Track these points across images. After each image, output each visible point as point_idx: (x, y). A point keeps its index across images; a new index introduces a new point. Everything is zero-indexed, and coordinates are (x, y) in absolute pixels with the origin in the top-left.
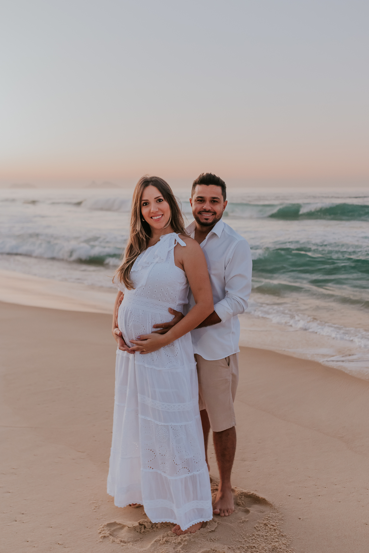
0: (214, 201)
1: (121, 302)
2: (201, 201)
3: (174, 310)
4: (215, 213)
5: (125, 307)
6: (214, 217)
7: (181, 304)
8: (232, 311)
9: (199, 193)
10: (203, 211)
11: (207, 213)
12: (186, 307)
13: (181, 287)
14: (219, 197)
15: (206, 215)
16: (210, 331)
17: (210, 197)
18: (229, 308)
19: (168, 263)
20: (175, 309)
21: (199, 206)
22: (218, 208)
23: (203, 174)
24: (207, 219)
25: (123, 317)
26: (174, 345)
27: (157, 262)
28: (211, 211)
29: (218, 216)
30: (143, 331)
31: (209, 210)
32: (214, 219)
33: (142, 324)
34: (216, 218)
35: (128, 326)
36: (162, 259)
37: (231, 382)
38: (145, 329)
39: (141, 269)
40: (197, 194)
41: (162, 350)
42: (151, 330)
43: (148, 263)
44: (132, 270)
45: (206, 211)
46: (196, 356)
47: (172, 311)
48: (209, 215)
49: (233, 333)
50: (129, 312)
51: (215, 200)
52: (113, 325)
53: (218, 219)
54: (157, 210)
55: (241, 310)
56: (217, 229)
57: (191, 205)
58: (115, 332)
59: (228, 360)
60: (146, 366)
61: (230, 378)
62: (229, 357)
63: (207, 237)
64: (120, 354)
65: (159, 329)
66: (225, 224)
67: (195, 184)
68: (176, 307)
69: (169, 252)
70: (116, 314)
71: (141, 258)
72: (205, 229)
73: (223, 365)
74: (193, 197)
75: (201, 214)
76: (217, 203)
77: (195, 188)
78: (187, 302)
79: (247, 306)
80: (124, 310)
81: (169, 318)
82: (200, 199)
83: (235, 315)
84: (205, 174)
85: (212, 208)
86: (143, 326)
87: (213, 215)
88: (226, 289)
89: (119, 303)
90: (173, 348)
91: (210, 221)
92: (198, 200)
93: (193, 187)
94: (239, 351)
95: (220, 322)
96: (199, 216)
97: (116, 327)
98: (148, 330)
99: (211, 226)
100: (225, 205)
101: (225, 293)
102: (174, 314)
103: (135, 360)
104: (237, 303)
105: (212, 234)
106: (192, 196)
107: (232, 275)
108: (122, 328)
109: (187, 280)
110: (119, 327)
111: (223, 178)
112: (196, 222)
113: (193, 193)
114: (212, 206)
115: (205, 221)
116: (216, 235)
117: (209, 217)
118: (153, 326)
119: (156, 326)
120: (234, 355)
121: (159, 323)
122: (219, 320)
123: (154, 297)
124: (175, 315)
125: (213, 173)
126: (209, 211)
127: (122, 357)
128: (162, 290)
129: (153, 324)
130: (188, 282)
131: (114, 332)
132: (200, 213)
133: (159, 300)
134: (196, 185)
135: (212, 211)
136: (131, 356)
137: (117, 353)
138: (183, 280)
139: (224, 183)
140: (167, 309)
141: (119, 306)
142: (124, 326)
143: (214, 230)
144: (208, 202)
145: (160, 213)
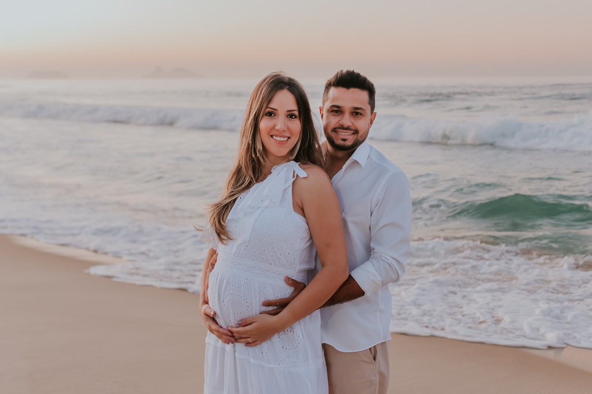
0: (356, 112)
1: (213, 265)
2: (337, 112)
3: (293, 280)
4: (356, 132)
5: (218, 273)
6: (355, 136)
7: (302, 269)
8: (380, 279)
9: (334, 99)
10: (339, 128)
11: (346, 131)
12: (311, 274)
13: (303, 245)
14: (364, 108)
15: (344, 134)
16: (348, 308)
17: (351, 108)
18: (376, 274)
19: (283, 208)
20: (294, 278)
21: (334, 121)
22: (361, 124)
23: (342, 71)
24: (344, 140)
25: (215, 288)
26: (294, 332)
27: (267, 207)
28: (351, 128)
29: (361, 137)
30: (245, 309)
31: (349, 126)
32: (355, 141)
33: (244, 299)
34: (358, 138)
35: (223, 301)
36: (275, 202)
37: (378, 385)
38: (248, 306)
39: (242, 216)
40: (331, 102)
41: (276, 338)
42: (258, 308)
43: (253, 208)
44: (229, 217)
45: (343, 128)
46: (324, 346)
47: (291, 281)
48: (348, 134)
49: (381, 311)
50: (225, 280)
51: (358, 111)
52: (201, 300)
53: (361, 140)
54: (286, 129)
55: (394, 277)
56: (359, 155)
57: (320, 116)
58: (205, 309)
59: (373, 353)
60: (252, 361)
61: (377, 379)
62: (375, 347)
63: (344, 167)
64: (212, 344)
65: (271, 308)
66: (371, 147)
67: (329, 86)
68: (296, 275)
69: (285, 190)
70: (206, 283)
71: (243, 200)
72: (340, 154)
73: (366, 360)
74: (326, 105)
75: (336, 132)
76: (361, 116)
77: (328, 92)
78: (313, 266)
79: (403, 270)
80: (217, 278)
81: (286, 291)
82: (336, 109)
83: (384, 284)
84: (344, 71)
85: (352, 123)
86: (247, 303)
87: (353, 134)
88: (372, 245)
89: (211, 267)
90: (293, 336)
91: (349, 143)
92: (333, 111)
93: (325, 90)
94: (390, 338)
95: (364, 295)
96: (333, 135)
97: (206, 302)
98: (254, 308)
99: (350, 150)
100: (373, 118)
101: (369, 251)
102: (292, 286)
103: (235, 351)
104: (387, 266)
105: (352, 161)
106: (324, 103)
107: (381, 224)
108: (214, 306)
109: (311, 234)
110: (209, 302)
111: (371, 79)
112: (328, 143)
113: (326, 99)
114: (353, 121)
115: (341, 142)
116: (358, 163)
117: (348, 137)
118: (263, 303)
119: (267, 304)
120: (383, 344)
121: (272, 299)
122: (361, 293)
123: (263, 259)
124: (295, 288)
125: (356, 71)
126: (348, 129)
127: (216, 348)
128: (273, 248)
129: (263, 300)
130: (311, 238)
131: (203, 311)
132: (334, 130)
133: (271, 264)
134: (330, 88)
135: (353, 128)
136: (229, 347)
137: (206, 342)
138: (305, 235)
139: (373, 85)
140: (282, 278)
141: (211, 271)
142: (217, 302)
143: (356, 156)
144: (347, 115)
145: (288, 135)
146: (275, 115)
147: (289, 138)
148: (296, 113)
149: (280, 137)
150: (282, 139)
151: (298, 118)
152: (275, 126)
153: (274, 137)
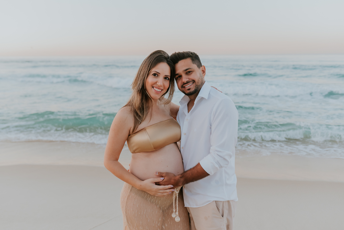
2: (179, 77)
4: (194, 82)
6: (194, 84)
11: (187, 84)
14: (191, 67)
15: (188, 86)
21: (180, 82)
22: (194, 76)
24: (189, 89)
28: (189, 81)
29: (198, 83)
32: (196, 87)
48: (190, 85)
63: (195, 103)
75: (184, 87)
76: (191, 72)
85: (189, 78)
91: (192, 90)
96: (183, 89)
115: (188, 91)
116: (204, 98)
117: (191, 87)
143: (201, 95)
144: (184, 76)
145: (162, 88)
146: (158, 76)
147: (162, 90)
148: (169, 77)
149: (158, 89)
150: (159, 90)
151: (169, 80)
152: (156, 82)
153: (154, 88)
